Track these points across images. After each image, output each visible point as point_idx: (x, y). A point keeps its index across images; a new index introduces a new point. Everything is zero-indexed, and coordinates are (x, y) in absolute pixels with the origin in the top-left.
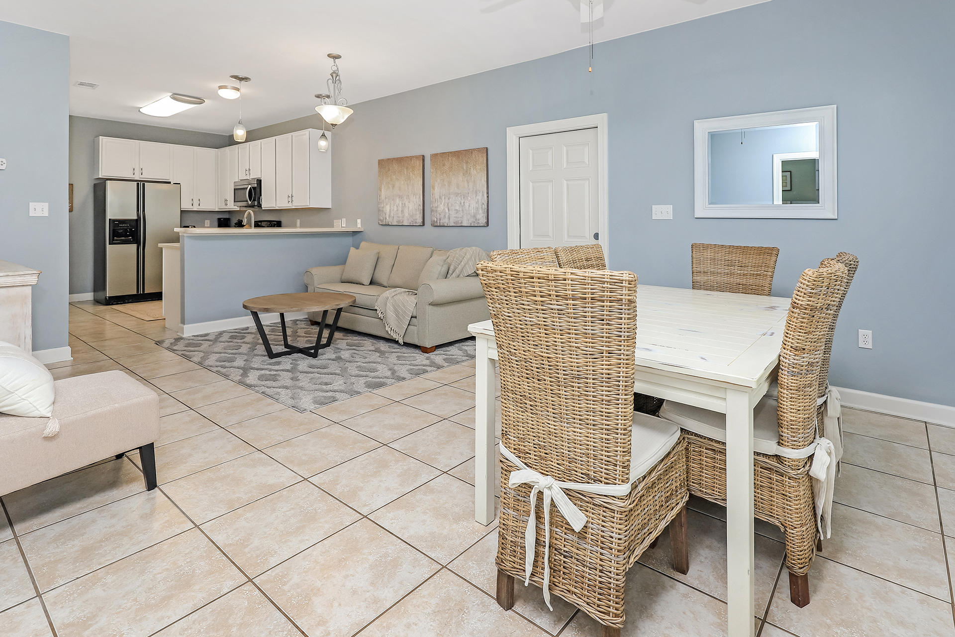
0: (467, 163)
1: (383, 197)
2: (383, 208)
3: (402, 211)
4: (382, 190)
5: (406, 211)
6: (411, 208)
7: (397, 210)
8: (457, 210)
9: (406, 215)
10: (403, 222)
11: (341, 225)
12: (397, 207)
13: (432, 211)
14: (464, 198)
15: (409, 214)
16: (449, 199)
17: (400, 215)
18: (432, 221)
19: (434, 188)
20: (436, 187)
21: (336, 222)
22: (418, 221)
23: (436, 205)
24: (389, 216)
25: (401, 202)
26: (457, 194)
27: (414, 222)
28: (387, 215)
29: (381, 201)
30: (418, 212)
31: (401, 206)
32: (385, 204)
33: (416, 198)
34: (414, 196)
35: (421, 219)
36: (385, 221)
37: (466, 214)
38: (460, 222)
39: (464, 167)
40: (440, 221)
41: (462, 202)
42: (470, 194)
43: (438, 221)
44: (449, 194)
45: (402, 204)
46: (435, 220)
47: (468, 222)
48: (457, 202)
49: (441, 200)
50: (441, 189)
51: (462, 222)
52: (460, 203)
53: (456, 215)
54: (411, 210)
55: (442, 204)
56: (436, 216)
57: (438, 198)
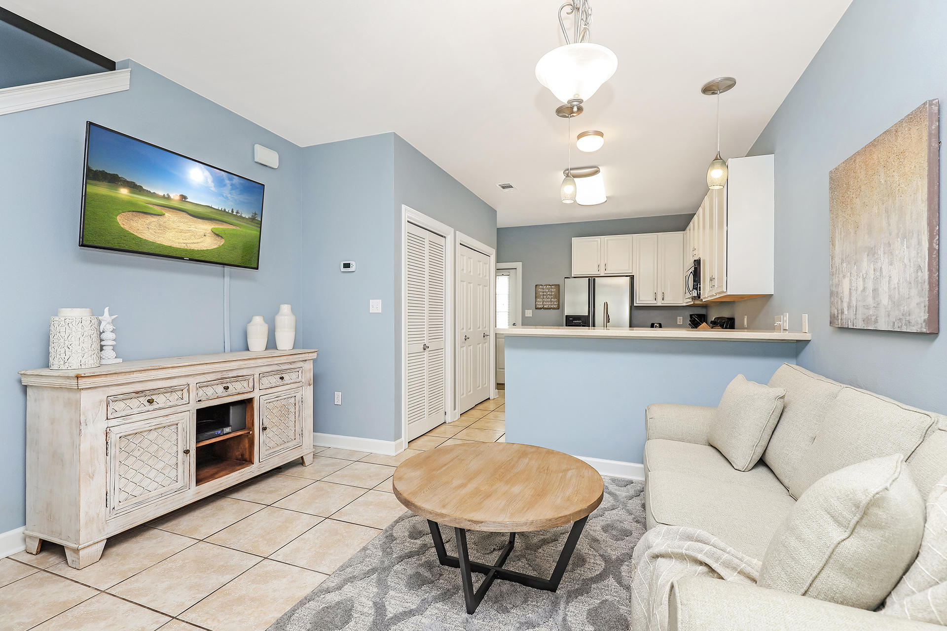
1: (837, 260)
2: (837, 285)
3: (875, 290)
4: (837, 242)
5: (884, 287)
6: (895, 281)
7: (864, 289)
9: (885, 301)
10: (876, 321)
11: (782, 326)
12: (864, 279)
15: (890, 297)
17: (870, 301)
21: (778, 322)
22: (913, 318)
24: (849, 307)
27: (904, 322)
28: (845, 305)
29: (834, 270)
30: (914, 292)
31: (872, 277)
32: (841, 276)
33: (907, 247)
34: (902, 243)
35: (922, 314)
36: (841, 319)
45: (874, 270)
54: (897, 285)
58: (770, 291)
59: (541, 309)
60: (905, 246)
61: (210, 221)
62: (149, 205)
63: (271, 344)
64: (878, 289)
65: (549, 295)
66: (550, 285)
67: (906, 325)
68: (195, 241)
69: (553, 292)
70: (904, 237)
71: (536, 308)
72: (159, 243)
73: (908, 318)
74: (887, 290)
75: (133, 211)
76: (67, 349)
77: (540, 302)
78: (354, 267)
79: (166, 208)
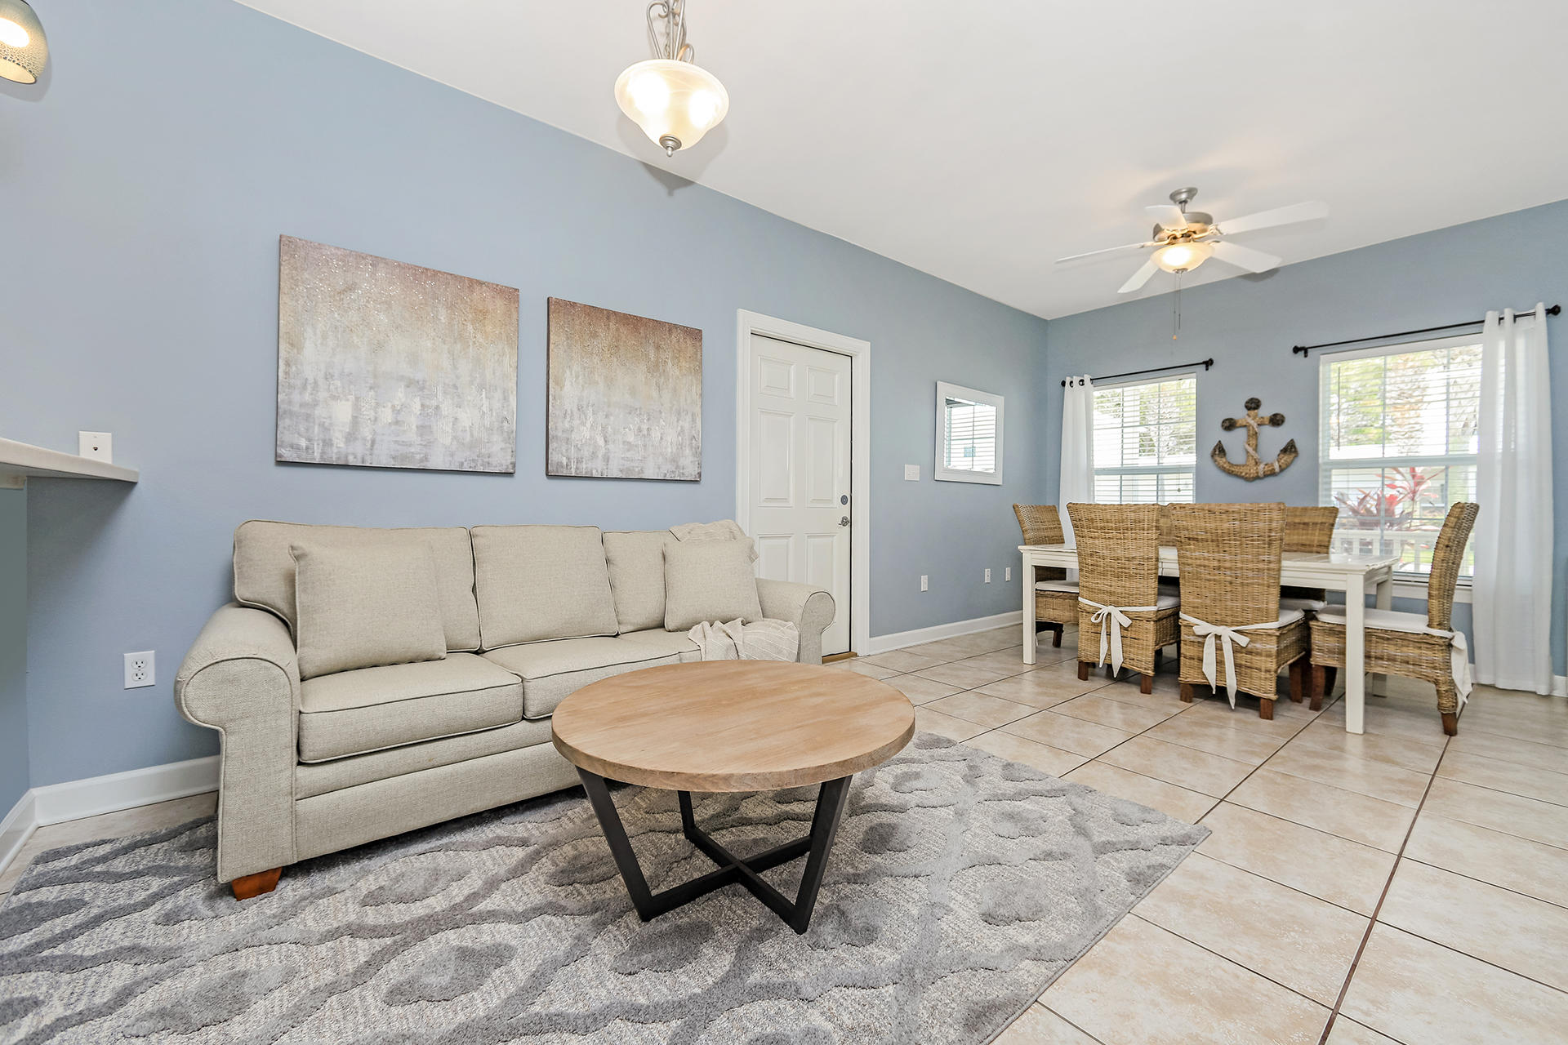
1: (309, 371)
3: (423, 429)
5: (441, 428)
7: (395, 423)
8: (629, 443)
9: (443, 439)
10: (426, 461)
12: (395, 412)
14: (648, 420)
15: (455, 438)
17: (410, 437)
19: (560, 385)
20: (567, 383)
22: (493, 461)
23: (567, 425)
24: (348, 439)
25: (417, 400)
26: (631, 410)
27: (480, 462)
28: (340, 436)
30: (494, 438)
31: (420, 413)
37: (654, 454)
38: (637, 470)
39: (652, 356)
40: (580, 466)
41: (645, 427)
42: (663, 414)
43: (573, 466)
44: (609, 406)
45: (422, 405)
46: (561, 463)
47: (657, 470)
48: (631, 426)
49: (582, 416)
50: (583, 390)
51: (642, 471)
52: (640, 430)
53: (628, 455)
54: (468, 429)
55: (588, 425)
56: (565, 454)
57: (575, 410)
60: (484, 395)
67: (482, 466)
70: (481, 387)
73: (485, 460)
74: (449, 431)
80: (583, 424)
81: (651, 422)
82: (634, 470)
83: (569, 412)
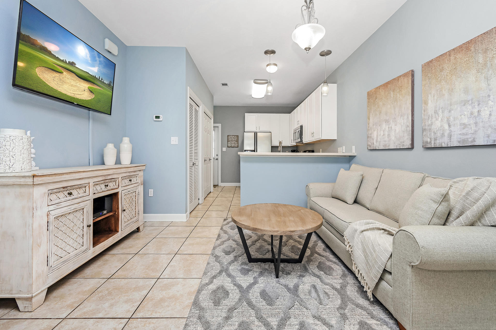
0: (486, 51)
1: (371, 125)
2: (371, 134)
3: (389, 135)
4: (371, 118)
6: (397, 131)
7: (384, 135)
8: (465, 124)
10: (389, 146)
11: (342, 151)
12: (384, 131)
13: (424, 130)
14: (479, 105)
15: (395, 137)
16: (450, 111)
17: (386, 139)
18: (423, 143)
19: (426, 103)
20: (430, 102)
21: (339, 149)
22: (405, 144)
23: (430, 122)
24: (377, 141)
26: (465, 103)
27: (401, 145)
28: (375, 141)
29: (369, 128)
30: (406, 134)
31: (387, 130)
32: (373, 130)
33: (403, 119)
34: (401, 118)
35: (409, 142)
36: (373, 146)
37: (484, 127)
38: (470, 140)
39: (481, 60)
40: (436, 142)
41: (476, 111)
42: (492, 97)
43: (433, 142)
44: (451, 105)
45: (388, 128)
46: (428, 141)
47: (487, 139)
48: (465, 113)
49: (437, 115)
50: (437, 102)
51: (474, 140)
52: (472, 114)
53: (464, 131)
54: (398, 133)
55: (440, 119)
56: (429, 137)
57: (433, 113)
58: (335, 138)
59: (230, 147)
60: (402, 119)
61: (87, 82)
62: (55, 65)
63: (118, 162)
64: (390, 134)
65: (234, 140)
66: (234, 136)
67: (402, 146)
68: (79, 93)
69: (236, 139)
70: (401, 116)
71: (228, 147)
72: (59, 90)
73: (403, 144)
74: (394, 134)
75: (46, 67)
76: (12, 158)
77: (230, 144)
78: (162, 118)
79: (64, 69)
80: (437, 120)
81: (480, 105)
82: (467, 140)
83: (430, 115)
